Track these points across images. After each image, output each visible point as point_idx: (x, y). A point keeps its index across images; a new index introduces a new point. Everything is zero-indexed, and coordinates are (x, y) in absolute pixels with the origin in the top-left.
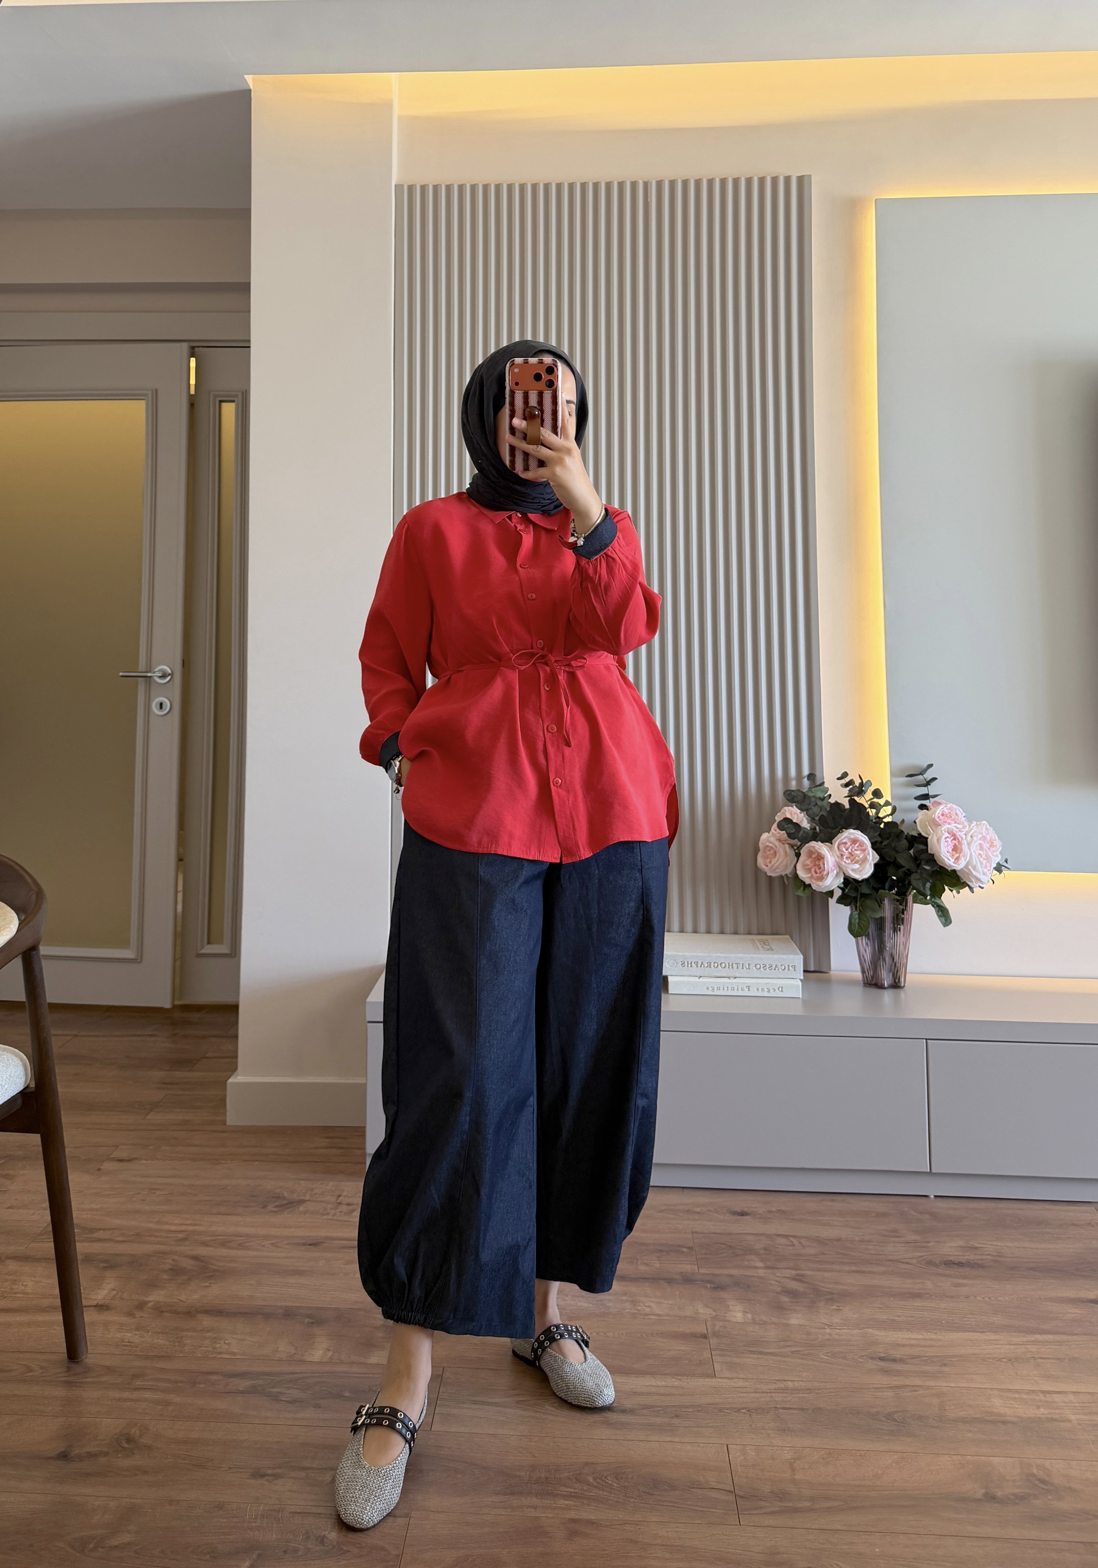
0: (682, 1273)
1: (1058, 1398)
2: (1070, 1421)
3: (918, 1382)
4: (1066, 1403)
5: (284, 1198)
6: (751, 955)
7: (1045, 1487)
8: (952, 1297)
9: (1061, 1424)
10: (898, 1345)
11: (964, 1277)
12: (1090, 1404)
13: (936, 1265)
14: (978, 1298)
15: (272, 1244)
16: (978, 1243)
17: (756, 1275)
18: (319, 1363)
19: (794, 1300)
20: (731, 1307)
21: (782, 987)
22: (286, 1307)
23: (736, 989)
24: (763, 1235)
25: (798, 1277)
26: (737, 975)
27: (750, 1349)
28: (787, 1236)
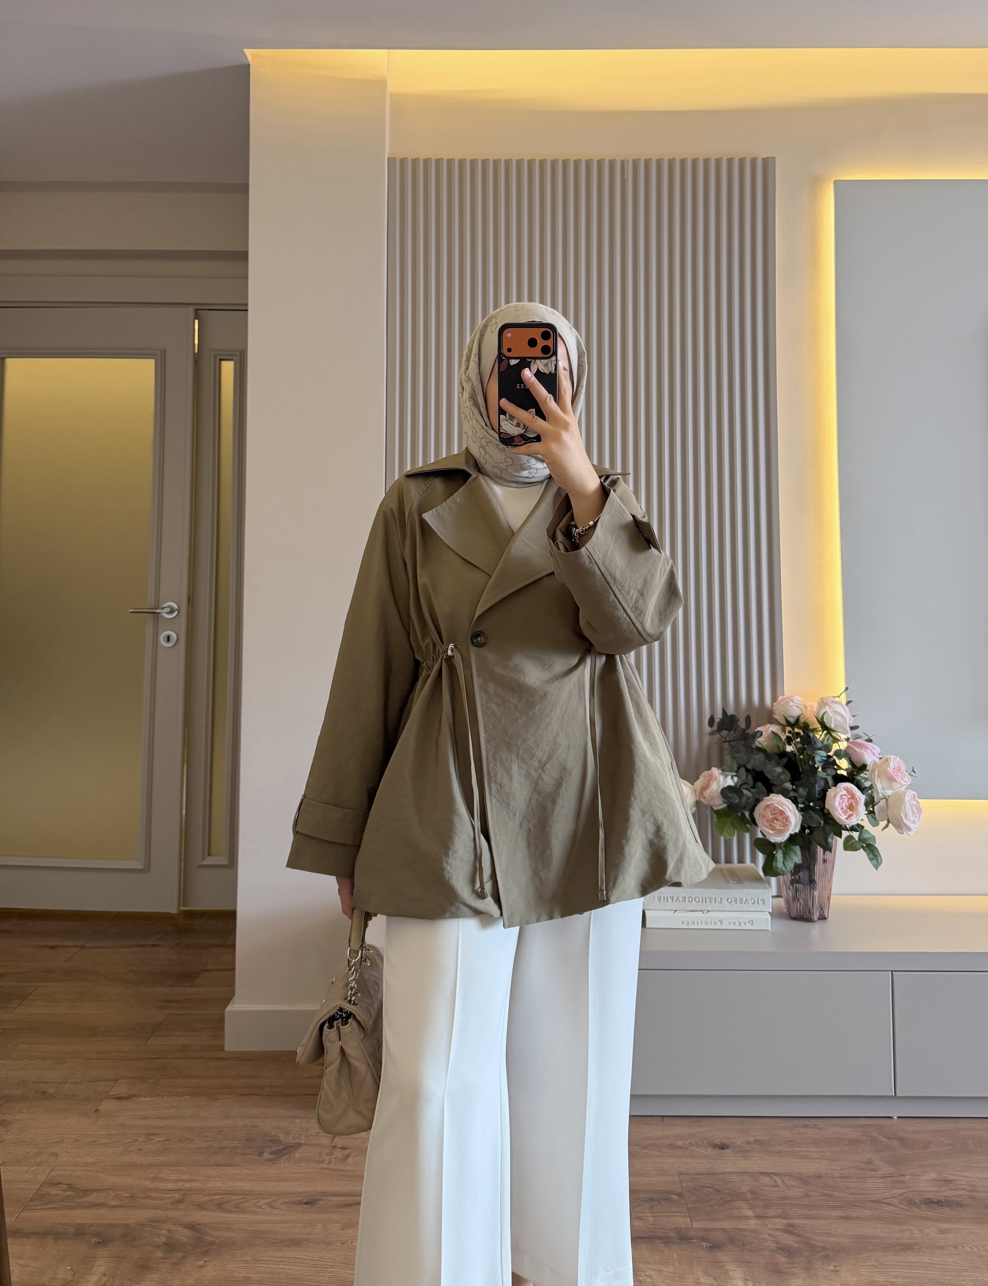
0: (676, 1229)
5: (280, 1143)
6: (724, 890)
8: (942, 1248)
11: (947, 1221)
13: (918, 1206)
14: (967, 1248)
15: (268, 1204)
16: (950, 1174)
17: (747, 1227)
19: (791, 1260)
20: (730, 1272)
21: (752, 921)
23: (709, 923)
24: (746, 1173)
25: (790, 1228)
26: (710, 909)
28: (769, 1174)
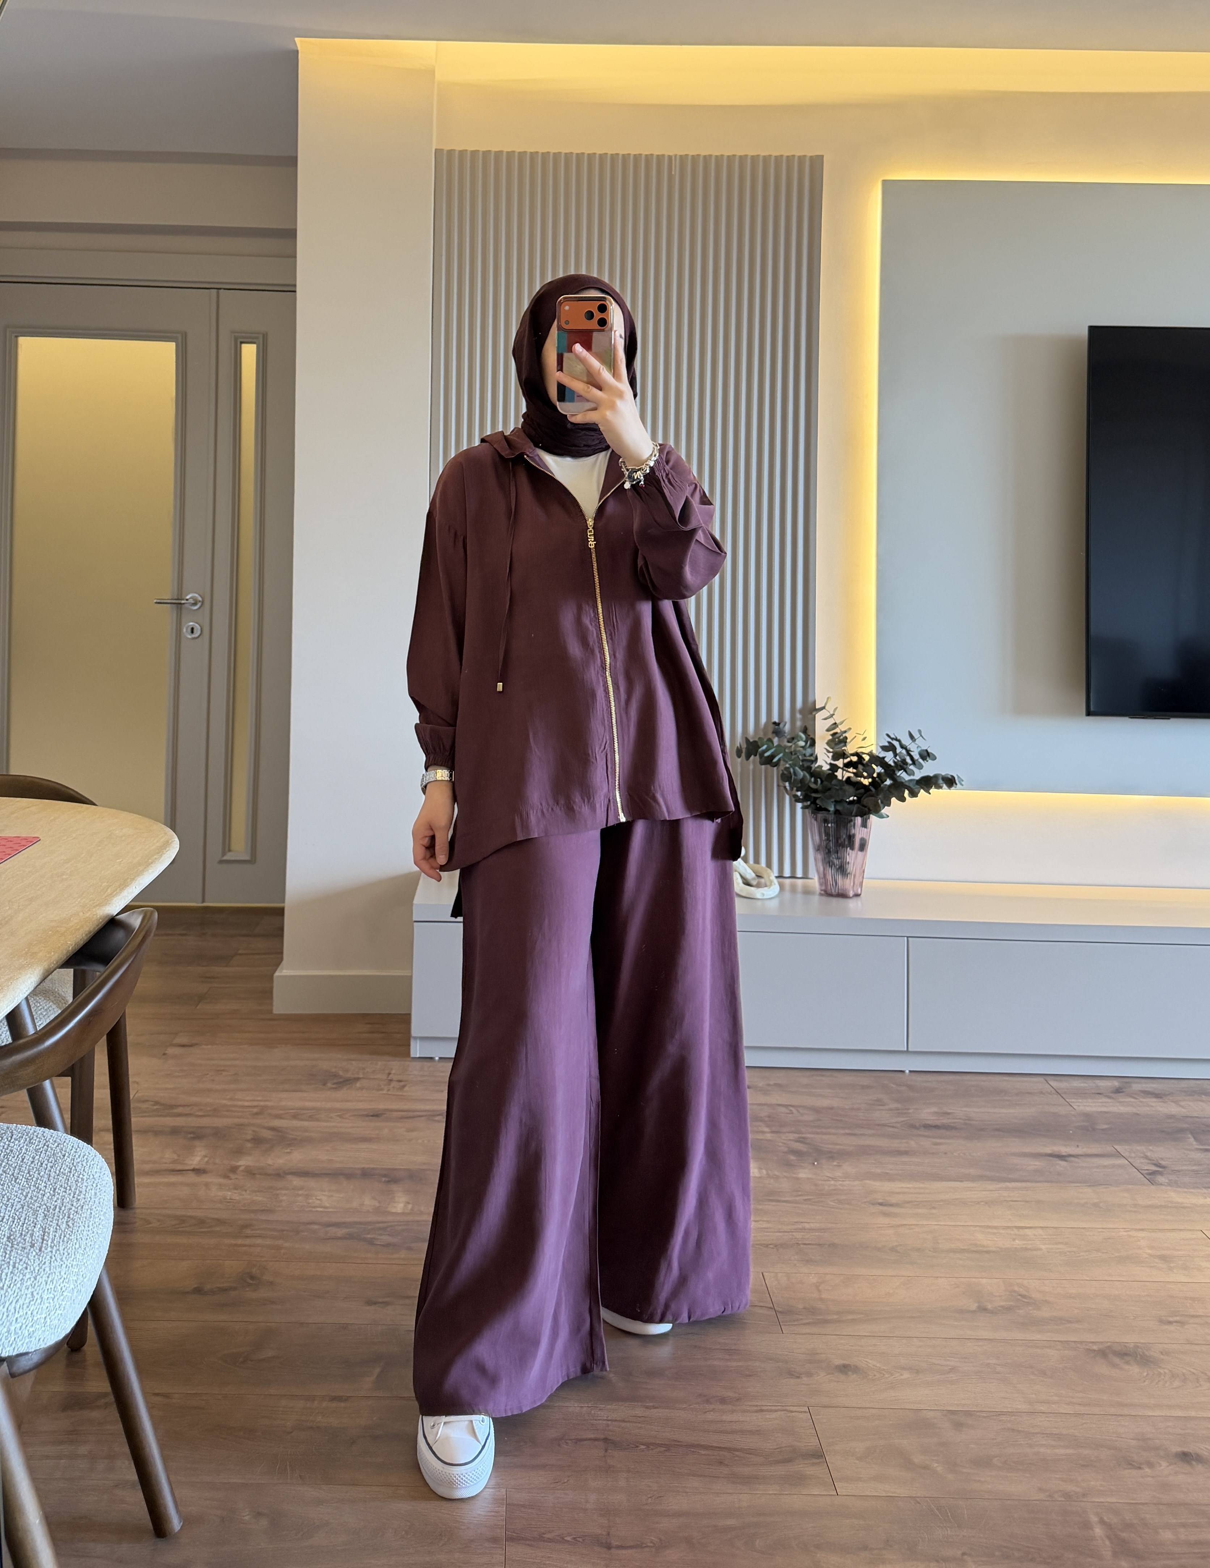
1: (1028, 1232)
2: (1040, 1249)
3: (913, 1221)
4: (1036, 1236)
5: (341, 1077)
7: (1026, 1300)
8: (933, 1153)
9: (1035, 1252)
10: (893, 1193)
11: (941, 1138)
12: (1055, 1237)
13: (917, 1129)
14: (955, 1155)
15: (338, 1116)
16: (949, 1109)
17: (764, 1138)
18: (403, 1214)
19: (800, 1158)
22: (363, 1168)
24: (765, 1104)
25: (800, 1140)
27: (771, 1198)
28: (786, 1106)
